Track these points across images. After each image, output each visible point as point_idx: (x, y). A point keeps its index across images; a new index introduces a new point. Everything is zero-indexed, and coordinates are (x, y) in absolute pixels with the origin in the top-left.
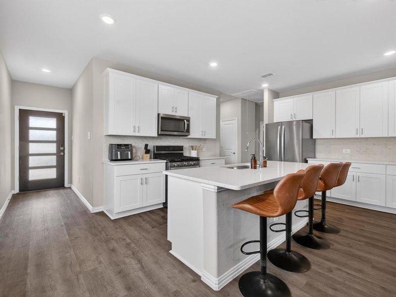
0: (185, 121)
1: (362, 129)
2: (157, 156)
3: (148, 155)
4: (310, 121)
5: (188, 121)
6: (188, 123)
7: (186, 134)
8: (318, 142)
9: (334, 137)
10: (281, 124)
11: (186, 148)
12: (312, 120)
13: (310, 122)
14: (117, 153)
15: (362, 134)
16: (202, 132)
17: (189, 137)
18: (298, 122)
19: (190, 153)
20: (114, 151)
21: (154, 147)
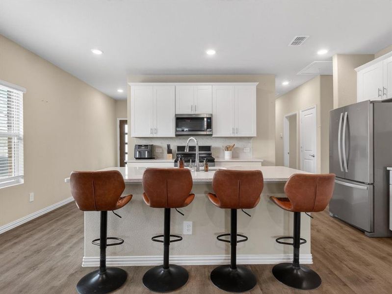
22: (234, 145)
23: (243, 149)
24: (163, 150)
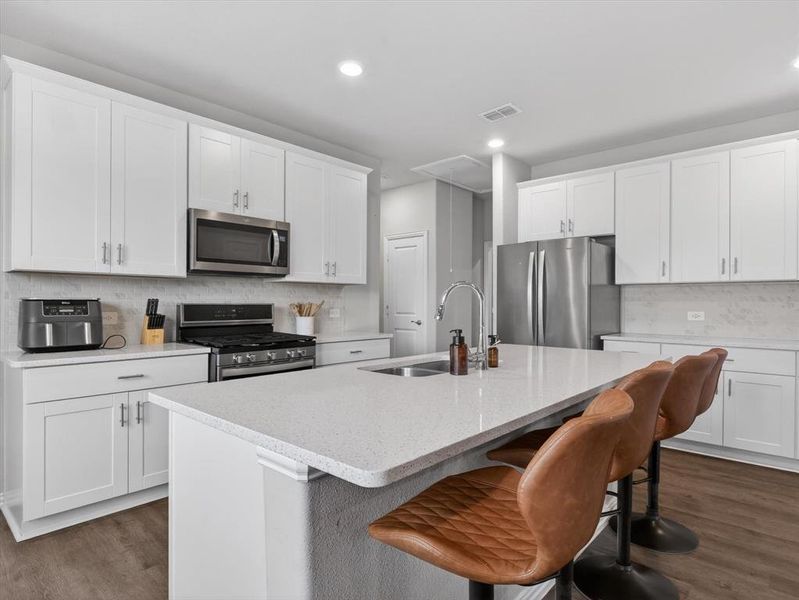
0: (275, 234)
1: (736, 260)
2: (187, 336)
3: (160, 332)
4: (610, 241)
5: (284, 233)
6: (283, 239)
7: (279, 270)
8: (626, 293)
9: (668, 281)
10: (537, 246)
11: (280, 310)
12: (614, 236)
13: (608, 240)
14: (44, 328)
15: (736, 272)
16: (327, 265)
17: (287, 279)
18: (578, 241)
19: (294, 325)
20: (33, 320)
21: (178, 306)
22: (323, 302)
23: (329, 312)
24: (121, 318)
